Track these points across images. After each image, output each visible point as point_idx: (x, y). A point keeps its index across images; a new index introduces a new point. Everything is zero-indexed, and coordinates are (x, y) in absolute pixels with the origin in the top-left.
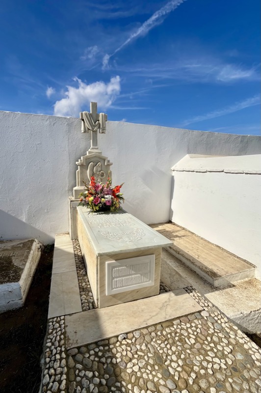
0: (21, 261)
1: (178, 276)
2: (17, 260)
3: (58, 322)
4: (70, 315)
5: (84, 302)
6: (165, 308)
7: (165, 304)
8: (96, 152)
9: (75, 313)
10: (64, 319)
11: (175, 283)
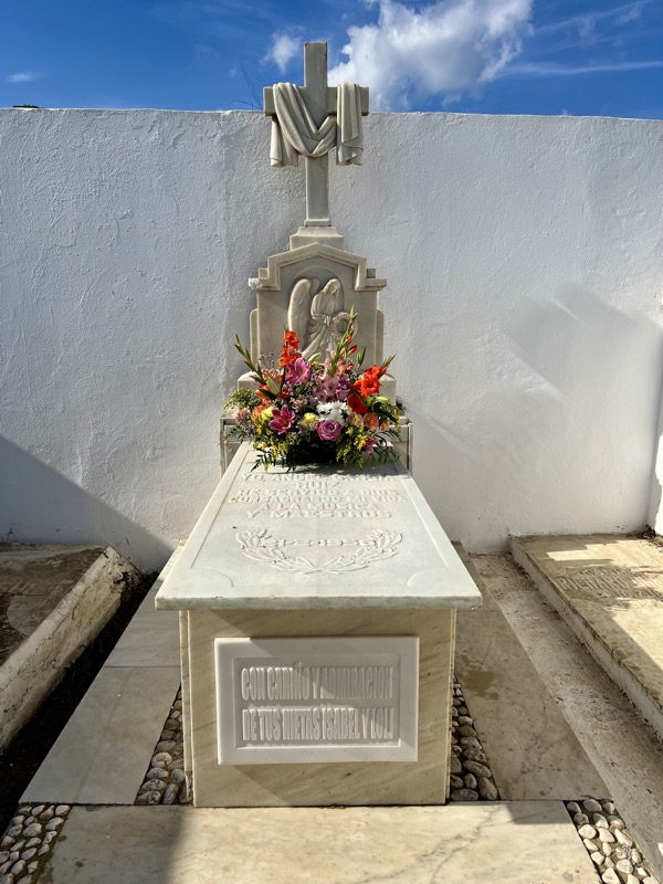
0: (33, 611)
1: (565, 749)
2: (21, 608)
3: (44, 821)
4: (90, 807)
5: (156, 776)
6: (442, 859)
7: (451, 846)
8: (322, 240)
9: (109, 805)
10: (65, 816)
11: (542, 775)
